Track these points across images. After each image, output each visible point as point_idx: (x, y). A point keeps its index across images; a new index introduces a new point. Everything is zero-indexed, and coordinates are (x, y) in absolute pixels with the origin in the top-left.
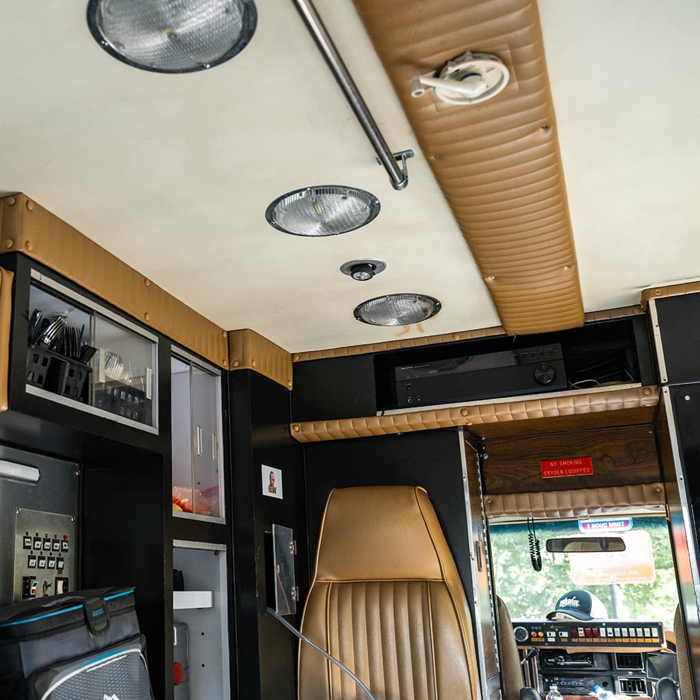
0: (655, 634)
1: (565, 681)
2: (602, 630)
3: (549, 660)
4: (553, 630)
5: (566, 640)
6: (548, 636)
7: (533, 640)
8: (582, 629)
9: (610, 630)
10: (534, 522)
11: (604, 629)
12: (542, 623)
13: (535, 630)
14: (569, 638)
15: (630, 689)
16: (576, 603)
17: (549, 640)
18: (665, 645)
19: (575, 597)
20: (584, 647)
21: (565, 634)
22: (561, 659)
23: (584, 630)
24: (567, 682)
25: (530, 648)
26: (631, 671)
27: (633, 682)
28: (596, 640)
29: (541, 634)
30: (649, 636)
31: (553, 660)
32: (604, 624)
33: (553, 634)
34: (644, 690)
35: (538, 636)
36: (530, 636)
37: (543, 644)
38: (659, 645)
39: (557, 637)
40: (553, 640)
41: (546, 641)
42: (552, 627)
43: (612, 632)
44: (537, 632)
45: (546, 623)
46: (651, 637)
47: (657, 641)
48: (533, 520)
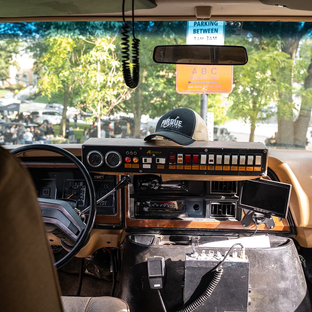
0: (258, 162)
1: (157, 204)
2: (204, 157)
3: (143, 184)
4: (149, 156)
5: (163, 167)
6: (143, 162)
7: (126, 166)
8: (182, 155)
9: (211, 157)
10: (136, 20)
11: (205, 156)
12: (139, 147)
13: (129, 156)
14: (167, 164)
15: (220, 212)
16: (178, 124)
17: (145, 166)
18: (265, 174)
19: (178, 117)
20: (181, 175)
21: (162, 161)
22: (156, 183)
23: (184, 157)
24: (159, 204)
25: (123, 174)
26: (224, 195)
27: (224, 206)
28: (195, 167)
29: (135, 160)
30: (252, 164)
31: (147, 184)
32: (206, 150)
33: (149, 160)
34: (233, 214)
35: (132, 162)
36: (124, 162)
37: (137, 170)
38: (260, 173)
39: (153, 164)
40: (149, 166)
41: (141, 168)
42: (149, 152)
43: (213, 159)
44: (132, 157)
45: (143, 147)
46: (254, 165)
47: (258, 169)
48: (133, 16)
